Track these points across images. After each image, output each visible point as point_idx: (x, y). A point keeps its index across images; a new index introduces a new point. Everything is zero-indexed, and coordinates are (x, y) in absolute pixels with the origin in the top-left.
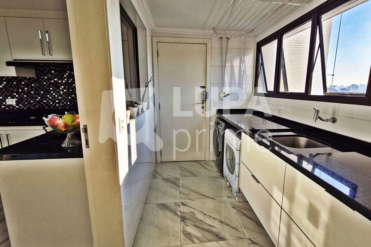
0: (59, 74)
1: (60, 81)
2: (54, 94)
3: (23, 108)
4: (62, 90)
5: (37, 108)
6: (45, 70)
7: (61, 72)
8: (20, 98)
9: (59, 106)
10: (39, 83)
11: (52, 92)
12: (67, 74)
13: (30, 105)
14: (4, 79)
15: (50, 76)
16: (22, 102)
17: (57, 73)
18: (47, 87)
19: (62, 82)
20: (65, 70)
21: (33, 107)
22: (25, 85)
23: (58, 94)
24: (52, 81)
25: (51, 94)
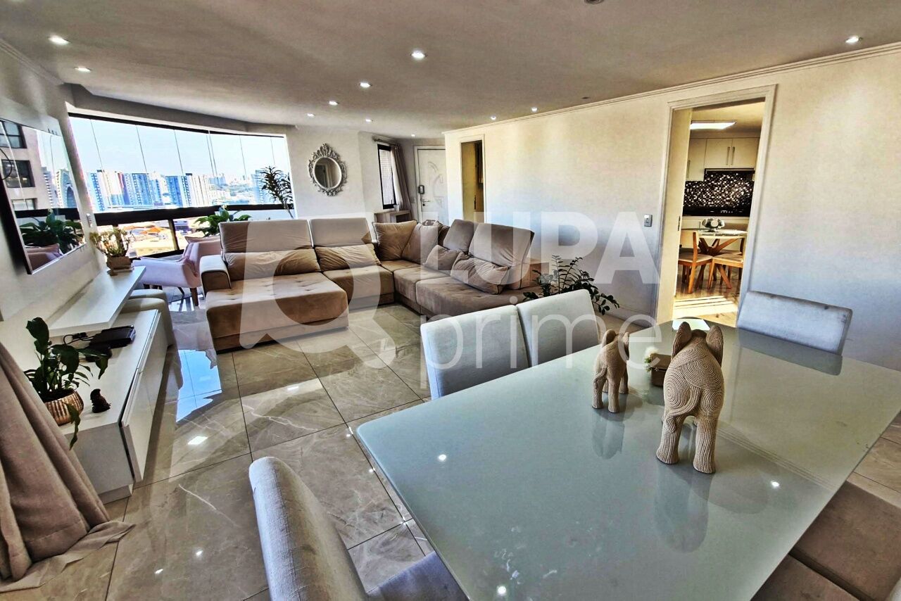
6: (707, 175)
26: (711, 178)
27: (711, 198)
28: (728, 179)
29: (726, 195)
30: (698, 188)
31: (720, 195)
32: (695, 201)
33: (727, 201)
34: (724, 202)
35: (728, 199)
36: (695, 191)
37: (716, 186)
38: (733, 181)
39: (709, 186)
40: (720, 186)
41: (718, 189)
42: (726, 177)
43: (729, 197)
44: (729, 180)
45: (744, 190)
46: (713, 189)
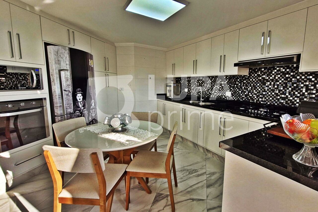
1: (267, 78)
2: (259, 90)
3: (235, 99)
4: (268, 86)
5: (243, 100)
7: (270, 69)
8: (234, 92)
9: (262, 101)
10: (249, 80)
11: (258, 88)
12: (276, 71)
13: (240, 97)
14: (228, 77)
15: (259, 73)
16: (235, 94)
17: (267, 70)
18: (255, 83)
19: (269, 78)
20: (274, 67)
21: (241, 99)
22: (240, 81)
23: (263, 90)
24: (261, 78)
25: (257, 89)
26: (262, 71)
27: (262, 94)
28: (282, 72)
29: (280, 91)
30: (249, 83)
31: (273, 91)
35: (283, 96)
36: (246, 86)
37: (267, 81)
39: (260, 80)
40: (272, 80)
41: (270, 84)
42: (279, 70)
43: (284, 94)
44: (284, 74)
45: (307, 86)
46: (264, 84)
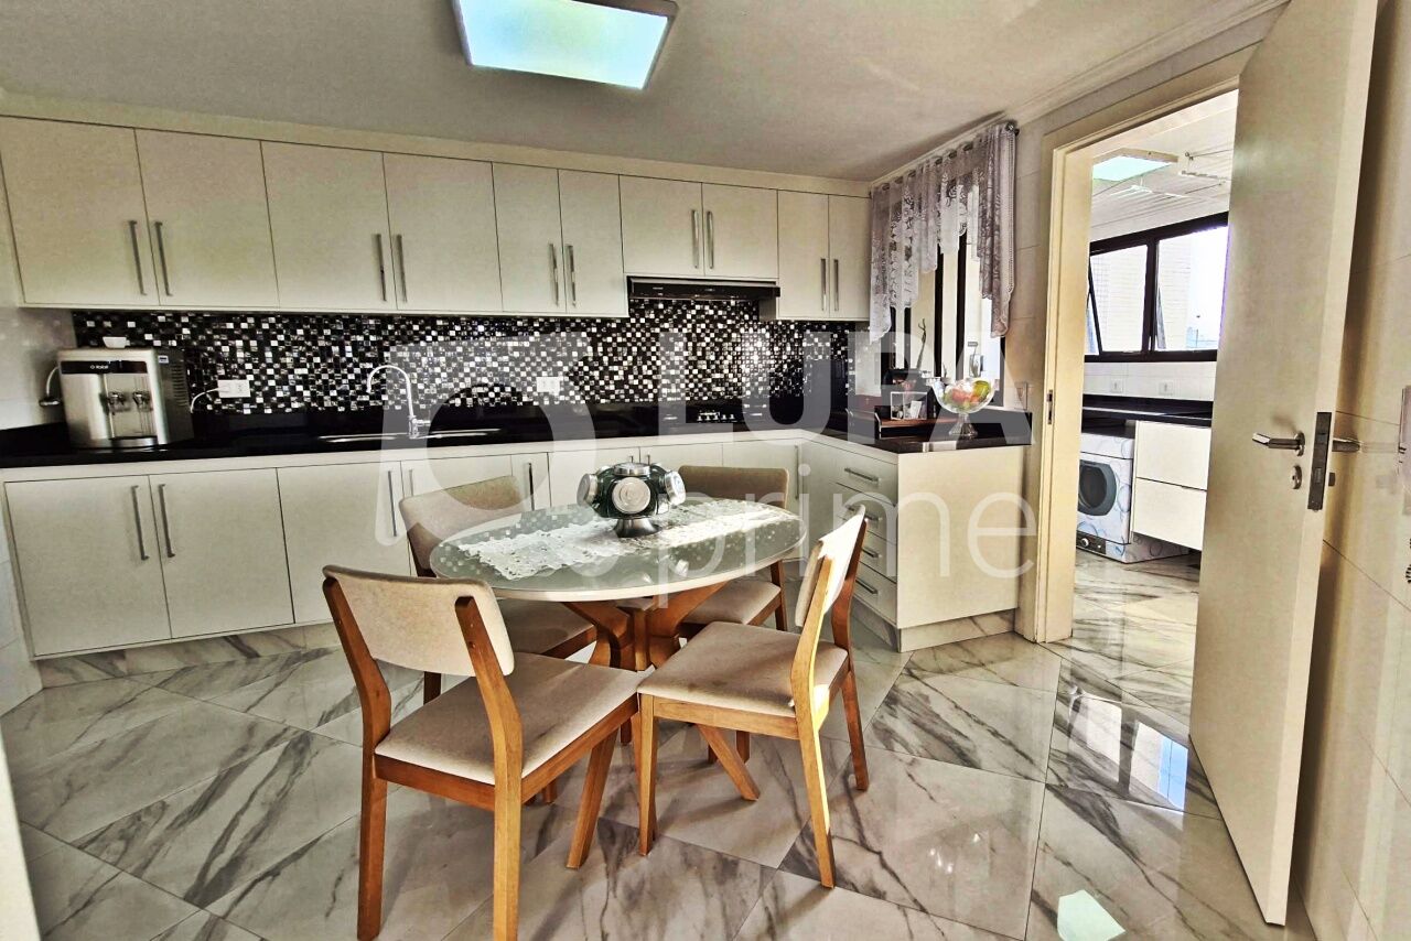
0: (675, 312)
1: (676, 330)
2: (658, 363)
5: (612, 400)
6: (642, 301)
7: (680, 307)
8: (571, 375)
10: (624, 335)
11: (652, 359)
12: (694, 312)
13: (597, 393)
14: (536, 325)
15: (652, 316)
16: (577, 384)
17: (671, 308)
18: (643, 344)
19: (680, 331)
20: (689, 302)
21: (602, 397)
22: (589, 340)
24: (657, 330)
25: (650, 363)
28: (709, 317)
29: (709, 363)
30: (622, 345)
31: (695, 366)
32: (619, 385)
33: (717, 382)
34: (709, 386)
35: (717, 376)
36: (615, 353)
38: (724, 322)
39: (656, 336)
40: (689, 337)
41: (685, 348)
43: (719, 371)
44: (713, 320)
